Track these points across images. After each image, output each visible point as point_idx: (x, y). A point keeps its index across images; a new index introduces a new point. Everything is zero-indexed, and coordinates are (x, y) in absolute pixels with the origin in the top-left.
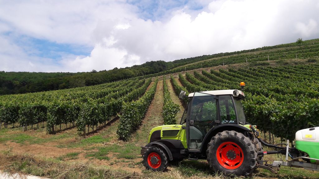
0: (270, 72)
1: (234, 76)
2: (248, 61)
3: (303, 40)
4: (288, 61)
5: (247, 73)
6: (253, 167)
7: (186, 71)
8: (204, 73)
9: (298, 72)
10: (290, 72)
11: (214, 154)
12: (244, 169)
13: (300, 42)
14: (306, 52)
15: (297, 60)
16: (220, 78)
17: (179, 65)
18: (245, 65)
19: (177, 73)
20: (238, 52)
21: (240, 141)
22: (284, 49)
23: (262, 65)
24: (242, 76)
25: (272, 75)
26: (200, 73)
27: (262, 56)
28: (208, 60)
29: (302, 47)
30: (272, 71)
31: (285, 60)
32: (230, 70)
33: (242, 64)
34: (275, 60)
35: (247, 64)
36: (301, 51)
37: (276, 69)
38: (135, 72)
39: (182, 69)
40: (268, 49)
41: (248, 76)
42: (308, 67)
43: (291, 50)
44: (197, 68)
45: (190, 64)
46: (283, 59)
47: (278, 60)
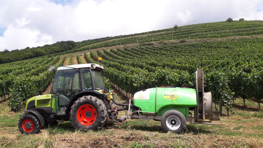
0: (153, 51)
1: (127, 54)
2: (138, 42)
3: (178, 26)
4: (166, 41)
5: (137, 51)
6: (103, 122)
7: (90, 50)
8: (105, 52)
9: (172, 50)
10: (167, 50)
11: (74, 116)
12: (96, 125)
13: (176, 27)
14: (179, 35)
15: (173, 41)
16: (116, 55)
17: (85, 45)
18: (136, 45)
19: (83, 51)
20: (132, 35)
21: (93, 103)
22: (165, 32)
23: (148, 45)
24: (133, 54)
25: (154, 53)
26: (102, 52)
27: (148, 38)
28: (109, 41)
29: (177, 31)
30: (154, 50)
31: (165, 41)
32: (125, 49)
33: (134, 44)
34: (157, 41)
35: (138, 44)
36: (176, 34)
37: (158, 48)
38: (46, 51)
39: (87, 48)
40: (153, 33)
41: (137, 54)
42: (180, 46)
43: (170, 33)
44: (100, 48)
45: (94, 44)
46: (164, 40)
47: (160, 41)
